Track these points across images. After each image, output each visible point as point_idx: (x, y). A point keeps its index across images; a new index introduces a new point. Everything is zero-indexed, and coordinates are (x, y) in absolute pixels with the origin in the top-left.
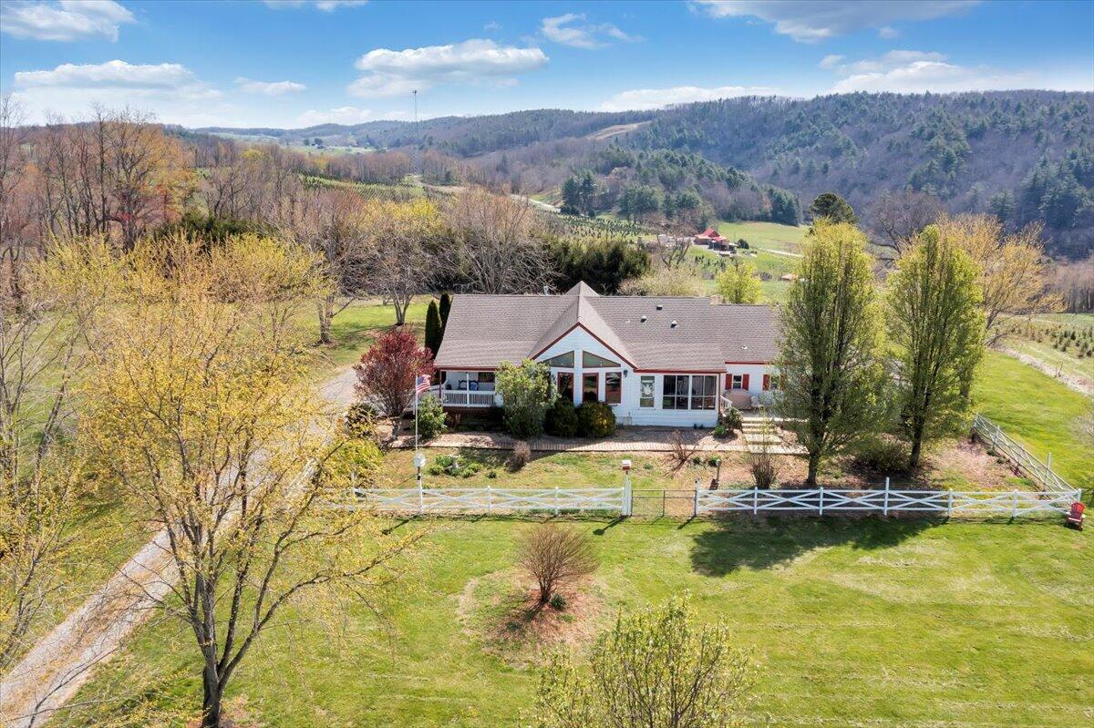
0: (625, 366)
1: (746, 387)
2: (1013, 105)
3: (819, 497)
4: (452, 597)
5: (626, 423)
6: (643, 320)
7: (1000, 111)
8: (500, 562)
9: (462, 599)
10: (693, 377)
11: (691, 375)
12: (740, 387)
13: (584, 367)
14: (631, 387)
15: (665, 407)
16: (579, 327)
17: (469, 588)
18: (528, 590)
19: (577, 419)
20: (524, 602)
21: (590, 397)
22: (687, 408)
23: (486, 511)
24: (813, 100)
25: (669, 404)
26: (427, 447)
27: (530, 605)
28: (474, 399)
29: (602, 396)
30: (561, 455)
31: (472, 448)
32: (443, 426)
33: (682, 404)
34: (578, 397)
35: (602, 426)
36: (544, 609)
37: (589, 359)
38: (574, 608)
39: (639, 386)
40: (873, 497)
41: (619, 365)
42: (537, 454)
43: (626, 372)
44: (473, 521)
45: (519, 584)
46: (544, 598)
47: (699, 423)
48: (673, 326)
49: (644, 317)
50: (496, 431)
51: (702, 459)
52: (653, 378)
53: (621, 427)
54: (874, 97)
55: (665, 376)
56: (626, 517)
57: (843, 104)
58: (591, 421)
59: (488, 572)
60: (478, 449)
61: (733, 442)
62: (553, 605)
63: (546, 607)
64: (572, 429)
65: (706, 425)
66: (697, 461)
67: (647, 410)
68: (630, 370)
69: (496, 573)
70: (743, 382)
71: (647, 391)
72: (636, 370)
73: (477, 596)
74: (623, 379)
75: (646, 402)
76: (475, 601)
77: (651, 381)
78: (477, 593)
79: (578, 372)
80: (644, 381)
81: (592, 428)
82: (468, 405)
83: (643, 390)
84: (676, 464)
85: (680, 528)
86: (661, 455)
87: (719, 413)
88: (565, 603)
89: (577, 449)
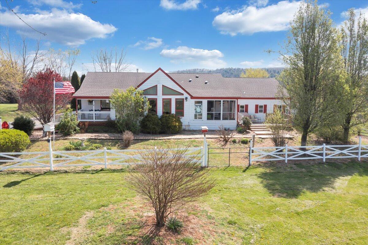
0: (186, 95)
1: (247, 111)
2: (277, 71)
3: (323, 150)
4: (65, 230)
5: (187, 129)
6: (190, 81)
7: (273, 73)
8: (115, 198)
9: (74, 230)
10: (223, 101)
11: (222, 100)
12: (243, 112)
13: (163, 95)
14: (189, 107)
15: (208, 119)
16: (160, 71)
17: (83, 221)
18: (142, 217)
19: (161, 123)
20: (139, 228)
21: (167, 112)
22: (220, 120)
23: (103, 167)
24: (216, 70)
25: (210, 117)
26: (65, 139)
27: (146, 231)
28: (98, 117)
29: (173, 111)
30: (153, 141)
31: (95, 139)
32: (77, 128)
33: (218, 118)
34: (160, 111)
35: (175, 126)
36: (161, 233)
37: (167, 90)
38: (191, 230)
39: (194, 107)
40: (351, 150)
41: (183, 94)
42: (137, 141)
43: (186, 98)
44: (92, 174)
45: (132, 213)
46: (159, 223)
47: (227, 127)
48: (206, 83)
49: (191, 80)
50: (111, 132)
51: (237, 141)
52: (201, 102)
53: (184, 130)
54: (235, 69)
55: (208, 101)
56: (205, 167)
57: (226, 71)
58: (169, 123)
59: (103, 206)
60: (99, 139)
61: (249, 134)
62: (169, 228)
63: (163, 232)
64: (158, 129)
65: (231, 129)
66: (234, 142)
67: (198, 121)
68: (189, 97)
69: (111, 206)
70: (245, 109)
71: (198, 110)
72: (192, 97)
73: (91, 227)
74: (185, 102)
75: (198, 116)
76: (88, 232)
77: (200, 104)
78: (91, 225)
79: (160, 98)
80: (196, 104)
81: (169, 128)
82: (94, 120)
83: (196, 109)
84: (223, 143)
85: (244, 171)
86: (213, 140)
87: (237, 122)
88: (181, 226)
89: (162, 138)
